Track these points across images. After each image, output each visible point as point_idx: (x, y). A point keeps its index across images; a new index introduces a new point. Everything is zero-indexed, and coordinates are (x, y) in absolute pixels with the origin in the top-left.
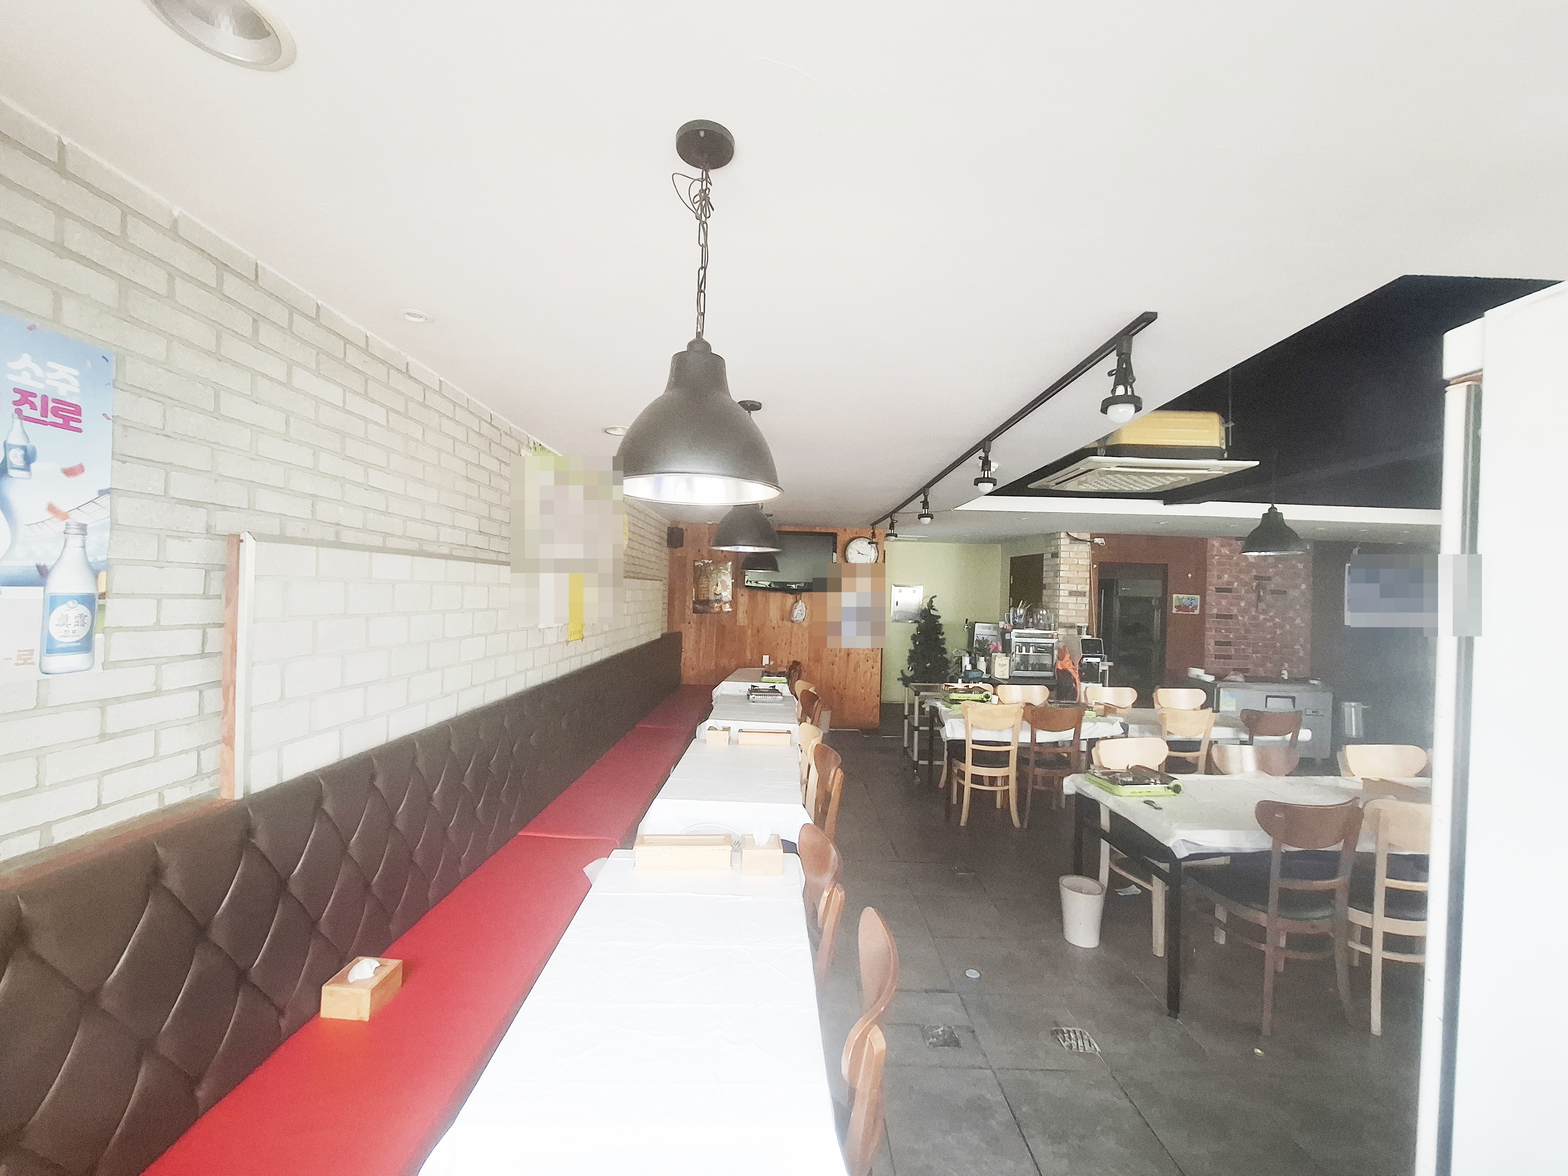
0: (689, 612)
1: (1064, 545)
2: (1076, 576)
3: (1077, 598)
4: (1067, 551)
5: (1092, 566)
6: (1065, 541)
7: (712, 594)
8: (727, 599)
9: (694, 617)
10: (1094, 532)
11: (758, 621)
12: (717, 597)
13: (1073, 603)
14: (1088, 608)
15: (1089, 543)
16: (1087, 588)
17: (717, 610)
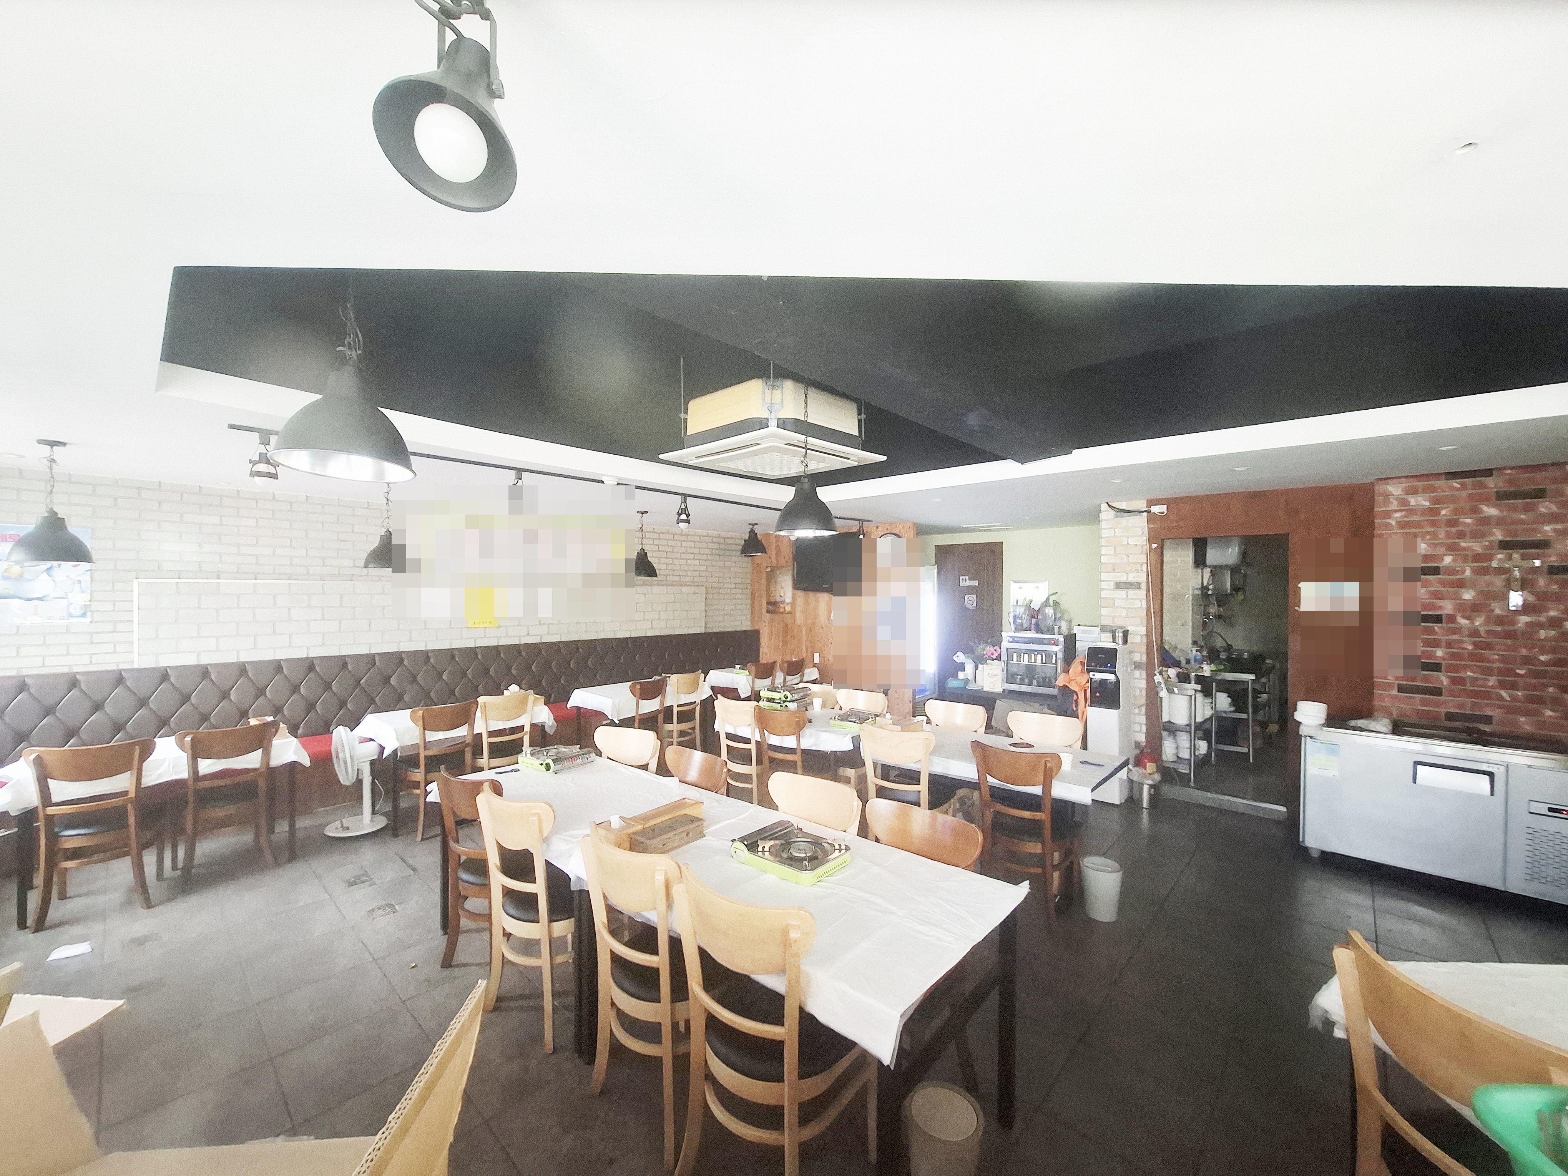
0: (764, 612)
1: (1105, 520)
2: (1125, 561)
3: (1127, 592)
4: (1111, 528)
5: (1150, 546)
6: (1107, 515)
7: (778, 596)
8: (788, 600)
9: (767, 617)
10: (1152, 497)
11: (810, 621)
12: (782, 599)
13: (1122, 599)
14: (1144, 605)
15: (1145, 514)
16: (1142, 578)
17: (782, 610)
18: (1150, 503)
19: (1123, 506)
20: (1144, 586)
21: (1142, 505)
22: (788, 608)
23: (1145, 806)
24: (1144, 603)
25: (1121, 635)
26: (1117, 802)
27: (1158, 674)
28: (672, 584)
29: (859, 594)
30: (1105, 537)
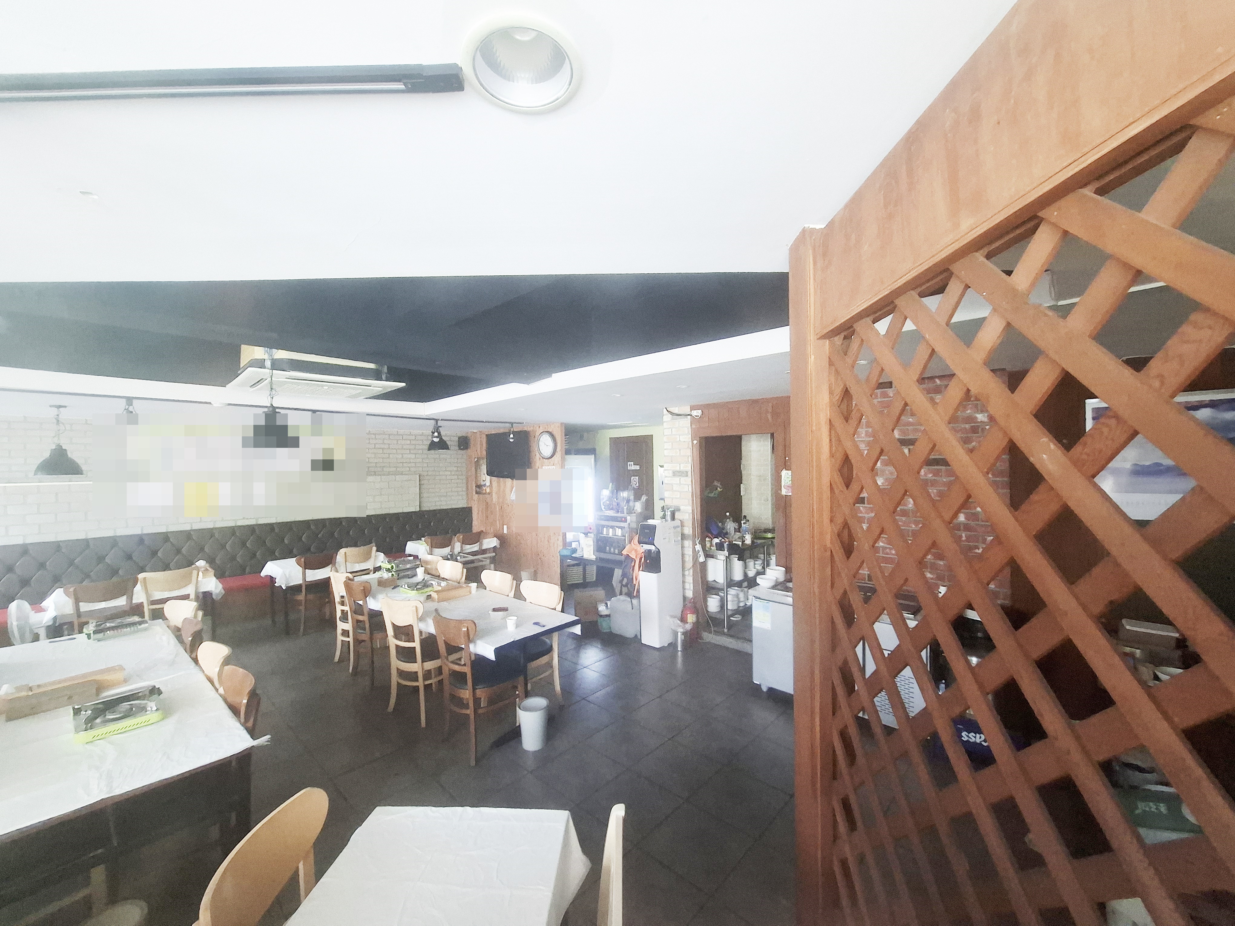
0: (474, 493)
1: (666, 422)
2: (678, 454)
3: (680, 479)
4: (669, 428)
5: (692, 443)
6: (667, 417)
7: (482, 481)
8: (488, 484)
9: (476, 496)
10: (693, 404)
11: (501, 500)
12: (484, 483)
13: (677, 484)
14: (690, 490)
15: (689, 417)
16: (688, 468)
17: (484, 492)
18: (693, 408)
19: (676, 410)
20: (690, 473)
21: (687, 410)
22: (488, 491)
23: (679, 650)
24: (690, 486)
25: (669, 513)
26: (658, 647)
27: (698, 544)
28: (389, 474)
29: (524, 478)
30: (666, 435)
